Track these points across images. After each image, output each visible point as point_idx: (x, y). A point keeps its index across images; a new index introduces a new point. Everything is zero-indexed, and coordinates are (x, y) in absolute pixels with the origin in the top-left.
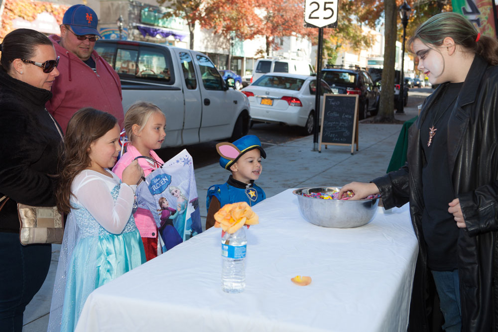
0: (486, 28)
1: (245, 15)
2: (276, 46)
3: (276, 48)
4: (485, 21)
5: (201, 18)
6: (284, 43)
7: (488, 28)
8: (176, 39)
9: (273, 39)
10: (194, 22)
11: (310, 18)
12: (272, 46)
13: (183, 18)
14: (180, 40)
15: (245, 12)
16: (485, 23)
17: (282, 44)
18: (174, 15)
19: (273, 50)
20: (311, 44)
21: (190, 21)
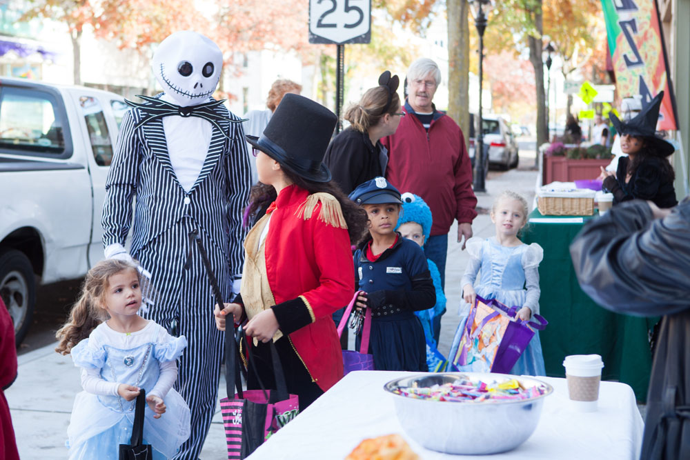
0: (649, 35)
1: (179, 13)
2: (237, 70)
3: (237, 73)
4: (646, 23)
5: (94, 21)
6: (249, 63)
7: (651, 36)
8: (45, 59)
9: (232, 57)
10: (81, 28)
11: (320, 25)
12: (229, 70)
13: (61, 19)
14: (53, 61)
15: (179, 7)
16: (647, 27)
17: (245, 65)
18: (41, 15)
19: (231, 77)
20: (300, 64)
21: (73, 25)
